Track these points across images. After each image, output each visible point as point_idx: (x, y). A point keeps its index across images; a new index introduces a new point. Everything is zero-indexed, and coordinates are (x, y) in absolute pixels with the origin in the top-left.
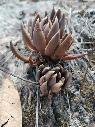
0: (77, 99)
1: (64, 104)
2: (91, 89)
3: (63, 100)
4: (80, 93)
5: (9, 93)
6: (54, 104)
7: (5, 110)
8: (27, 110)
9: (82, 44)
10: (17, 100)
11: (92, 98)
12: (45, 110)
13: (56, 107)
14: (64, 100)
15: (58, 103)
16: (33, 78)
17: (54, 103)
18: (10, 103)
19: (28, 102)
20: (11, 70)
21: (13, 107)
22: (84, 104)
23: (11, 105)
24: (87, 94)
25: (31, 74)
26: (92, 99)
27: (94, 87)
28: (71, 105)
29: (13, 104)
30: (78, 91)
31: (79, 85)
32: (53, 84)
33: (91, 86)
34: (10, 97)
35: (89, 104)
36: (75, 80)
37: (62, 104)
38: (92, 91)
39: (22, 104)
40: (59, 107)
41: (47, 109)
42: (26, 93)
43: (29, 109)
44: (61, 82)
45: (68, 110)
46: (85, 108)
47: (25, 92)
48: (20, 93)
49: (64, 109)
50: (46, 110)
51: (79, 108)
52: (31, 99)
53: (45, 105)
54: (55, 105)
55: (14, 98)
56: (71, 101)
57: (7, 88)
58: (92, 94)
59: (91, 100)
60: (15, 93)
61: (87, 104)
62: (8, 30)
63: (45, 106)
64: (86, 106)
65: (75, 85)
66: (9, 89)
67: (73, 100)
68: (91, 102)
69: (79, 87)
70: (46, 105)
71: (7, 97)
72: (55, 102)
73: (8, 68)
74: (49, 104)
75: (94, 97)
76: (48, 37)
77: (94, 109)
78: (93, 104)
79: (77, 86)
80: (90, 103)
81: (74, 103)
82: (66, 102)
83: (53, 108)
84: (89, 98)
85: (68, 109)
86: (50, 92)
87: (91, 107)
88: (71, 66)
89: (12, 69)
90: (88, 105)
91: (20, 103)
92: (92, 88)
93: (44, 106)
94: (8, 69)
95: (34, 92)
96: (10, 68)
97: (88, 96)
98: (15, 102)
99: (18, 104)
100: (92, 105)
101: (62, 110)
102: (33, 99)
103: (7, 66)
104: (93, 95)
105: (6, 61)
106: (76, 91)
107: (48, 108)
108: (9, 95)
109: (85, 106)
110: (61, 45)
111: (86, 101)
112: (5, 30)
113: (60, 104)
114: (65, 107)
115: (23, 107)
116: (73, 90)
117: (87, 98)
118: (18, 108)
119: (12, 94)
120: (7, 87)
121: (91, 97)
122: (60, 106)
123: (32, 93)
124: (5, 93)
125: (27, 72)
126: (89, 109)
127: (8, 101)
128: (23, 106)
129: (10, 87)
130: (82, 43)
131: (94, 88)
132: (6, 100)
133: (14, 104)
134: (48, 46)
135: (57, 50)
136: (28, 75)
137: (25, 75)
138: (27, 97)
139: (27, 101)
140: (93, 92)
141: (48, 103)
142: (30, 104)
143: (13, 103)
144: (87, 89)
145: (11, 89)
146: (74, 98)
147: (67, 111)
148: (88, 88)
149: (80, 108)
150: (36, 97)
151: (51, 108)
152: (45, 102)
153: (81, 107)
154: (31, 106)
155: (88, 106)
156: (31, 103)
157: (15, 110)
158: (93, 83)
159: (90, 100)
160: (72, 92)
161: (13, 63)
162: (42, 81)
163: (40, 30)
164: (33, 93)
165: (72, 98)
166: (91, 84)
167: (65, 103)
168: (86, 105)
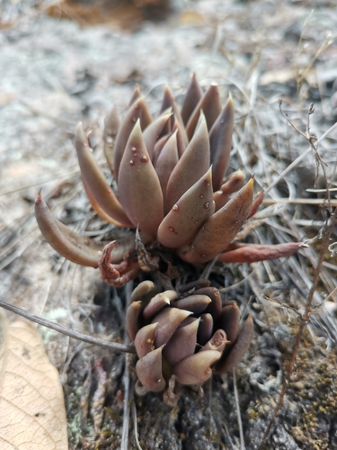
0: (271, 406)
1: (221, 422)
2: (320, 372)
3: (221, 407)
4: (283, 382)
5: (26, 377)
6: (184, 423)
7: (8, 439)
8: (89, 439)
9: (292, 205)
10: (53, 404)
11: (324, 402)
12: (152, 444)
13: (191, 433)
14: (224, 406)
15: (200, 416)
16: (113, 319)
17: (186, 419)
18: (27, 415)
19: (93, 411)
21: (37, 427)
22: (295, 425)
23: (31, 420)
24: (307, 388)
25: (108, 305)
26: (324, 406)
27: (333, 363)
28: (247, 426)
29: (37, 419)
30: (275, 375)
31: (278, 353)
32: (184, 354)
33: (321, 361)
34: (28, 390)
35: (312, 424)
36: (266, 334)
37: (216, 422)
38: (326, 376)
39: (70, 417)
40: (203, 434)
41: (159, 441)
42: (86, 375)
43: (93, 438)
44: (213, 347)
45: (235, 443)
46: (298, 438)
47: (82, 374)
48: (64, 377)
49: (223, 440)
50: (157, 445)
51: (278, 437)
52: (102, 400)
53: (152, 425)
54: (189, 424)
55: (41, 396)
56: (250, 411)
57: (16, 356)
58: (325, 388)
59: (321, 409)
60: (46, 377)
61: (307, 422)
62: (31, 134)
63: (154, 431)
64: (301, 432)
65: (264, 351)
66: (24, 359)
67: (256, 411)
68: (321, 416)
69: (278, 361)
70: (157, 425)
71: (17, 390)
72: (188, 414)
73: (24, 279)
74: (168, 421)
75: (331, 398)
76: (171, 185)
77: (330, 443)
78: (327, 423)
79: (273, 357)
80: (315, 419)
81: (259, 420)
82: (231, 415)
83: (183, 436)
84: (315, 404)
85: (237, 439)
86: (172, 384)
87: (321, 435)
88: (252, 283)
89: (40, 282)
90: (309, 426)
91: (62, 414)
92: (326, 366)
93: (149, 430)
94: (26, 283)
95: (113, 375)
96: (34, 280)
97: (310, 394)
98: (46, 411)
99: (55, 417)
100: (324, 426)
101: (215, 446)
102: (109, 400)
103: (22, 270)
104: (327, 392)
105: (19, 253)
106: (268, 375)
107: (165, 437)
108: (24, 383)
109: (298, 430)
110: (218, 217)
111: (302, 411)
112: (21, 132)
113: (208, 422)
114: (227, 433)
115: (75, 429)
116: (256, 370)
117: (308, 401)
118: (55, 433)
119: (34, 379)
120: (19, 353)
121: (321, 399)
122: (208, 431)
123: (108, 377)
124: (10, 373)
125: (93, 297)
126: (314, 442)
127: (20, 406)
128: (73, 425)
129: (30, 354)
131: (330, 366)
132: (13, 402)
133: (40, 419)
134: (168, 219)
135: (200, 234)
136: (95, 307)
137: (84, 308)
138: (87, 391)
139: (89, 408)
140: (329, 383)
141: (165, 418)
142: (97, 418)
143: (37, 415)
144: (307, 369)
145: (34, 358)
146: (261, 401)
147: (234, 447)
148: (312, 367)
149: (282, 440)
150: (123, 392)
151: (173, 437)
152: (153, 416)
153: (285, 434)
154: (101, 426)
155: (311, 432)
156: (101, 415)
157: (44, 442)
158: (328, 349)
159: (317, 408)
160: (254, 381)
161: (44, 260)
162: (146, 342)
163: (144, 161)
164: (110, 380)
165: (252, 403)
166: (323, 350)
167: (227, 419)
168: (304, 429)
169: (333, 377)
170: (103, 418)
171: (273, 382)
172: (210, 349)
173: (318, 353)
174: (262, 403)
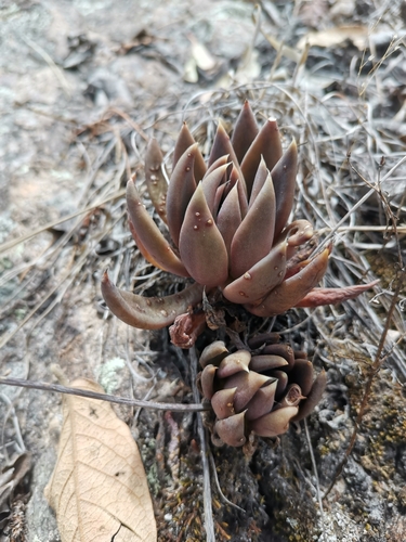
0: (341, 440)
1: (292, 458)
2: (386, 404)
3: (291, 443)
4: (351, 416)
5: (98, 438)
6: (259, 464)
7: (95, 502)
8: (169, 489)
9: (352, 233)
10: (130, 461)
11: (391, 432)
12: (232, 489)
13: (266, 473)
14: (294, 442)
15: (273, 456)
16: (172, 364)
17: (260, 460)
18: (107, 476)
19: (169, 462)
20: (85, 335)
21: (119, 487)
22: (363, 455)
23: (113, 480)
24: (374, 420)
25: (166, 351)
26: (391, 436)
27: (399, 395)
28: (319, 461)
29: (117, 478)
30: (343, 410)
31: (344, 388)
32: (263, 413)
33: (388, 393)
34: (103, 451)
35: (379, 452)
36: (331, 370)
37: (288, 458)
38: (393, 409)
39: (147, 469)
40: (277, 472)
41: (238, 485)
42: (157, 426)
43: (172, 487)
44: (289, 403)
45: (306, 475)
46: (367, 467)
47: (152, 426)
48: (136, 432)
49: (295, 474)
50: (237, 489)
51: (348, 467)
52: (178, 450)
53: (230, 471)
54: (263, 464)
55: (117, 455)
56: (321, 447)
57: (84, 417)
58: (391, 420)
59: (388, 438)
60: (119, 435)
61: (374, 451)
63: (232, 476)
64: (369, 461)
65: (330, 387)
66: (92, 418)
67: (327, 446)
68: (388, 445)
69: (344, 396)
70: (234, 470)
71: (93, 453)
72: (262, 455)
74: (244, 463)
75: (398, 429)
76: (236, 244)
77: (396, 468)
78: (394, 449)
79: (339, 392)
80: (382, 447)
81: (330, 454)
82: (302, 450)
83: (259, 477)
84: (382, 434)
85: (308, 472)
86: (251, 439)
87: (388, 460)
88: (315, 319)
89: (89, 330)
90: (377, 455)
91: (141, 470)
92: (392, 399)
93: (227, 476)
94: (74, 332)
95: (185, 425)
96: (81, 328)
97: (377, 426)
98: (124, 470)
99: (134, 473)
100: (392, 453)
101: (288, 481)
102: (183, 448)
103: (65, 316)
104: (393, 423)
105: (58, 299)
106: (335, 410)
107: (243, 481)
108: (98, 444)
109: (366, 459)
111: (369, 441)
113: (281, 460)
114: (299, 467)
115: (153, 480)
116: (324, 407)
117: (375, 432)
118: (137, 489)
119: (107, 438)
120: (86, 413)
121: (388, 429)
122: (282, 469)
123: (179, 427)
124: (81, 435)
125: (148, 343)
126: (381, 469)
127: (99, 468)
128: (150, 476)
129: (97, 413)
130: (352, 226)
131: (397, 398)
132: (91, 465)
133: (121, 478)
135: (271, 296)
136: (152, 353)
137: (141, 356)
138: (162, 444)
139: (166, 459)
140: (395, 415)
141: (241, 462)
142: (175, 469)
143: (117, 475)
144: (373, 404)
145: (102, 416)
146: (331, 437)
147: (307, 479)
148: (379, 399)
149: (352, 471)
150: (198, 441)
151: (248, 478)
152: (230, 462)
153: (355, 464)
154: (179, 476)
155: (378, 460)
156: (178, 465)
157: (129, 500)
158: (394, 381)
159: (384, 438)
160: (324, 420)
161: (86, 304)
162: (226, 406)
164: (182, 431)
165: (322, 439)
166: (388, 383)
167: (298, 454)
168: (371, 458)
169: (400, 409)
170: (180, 467)
171: (342, 417)
172: (287, 406)
173: (384, 386)
174: (332, 439)
